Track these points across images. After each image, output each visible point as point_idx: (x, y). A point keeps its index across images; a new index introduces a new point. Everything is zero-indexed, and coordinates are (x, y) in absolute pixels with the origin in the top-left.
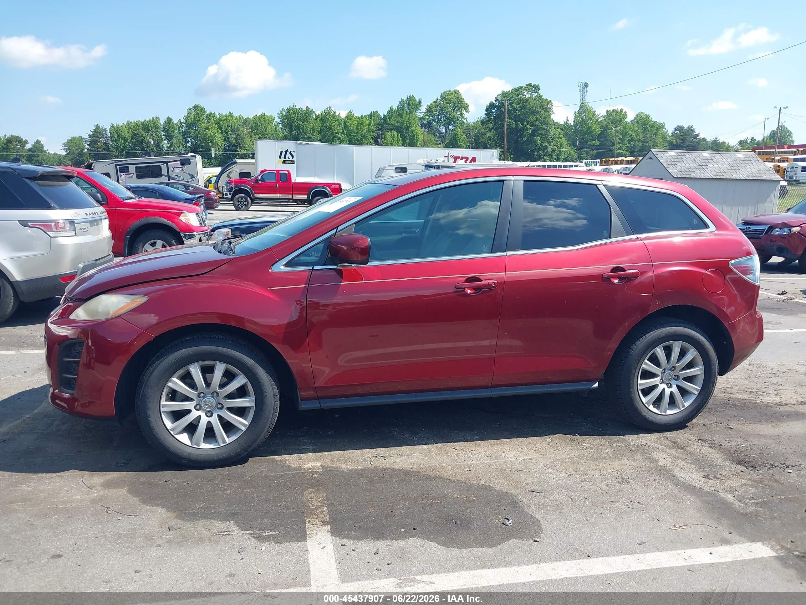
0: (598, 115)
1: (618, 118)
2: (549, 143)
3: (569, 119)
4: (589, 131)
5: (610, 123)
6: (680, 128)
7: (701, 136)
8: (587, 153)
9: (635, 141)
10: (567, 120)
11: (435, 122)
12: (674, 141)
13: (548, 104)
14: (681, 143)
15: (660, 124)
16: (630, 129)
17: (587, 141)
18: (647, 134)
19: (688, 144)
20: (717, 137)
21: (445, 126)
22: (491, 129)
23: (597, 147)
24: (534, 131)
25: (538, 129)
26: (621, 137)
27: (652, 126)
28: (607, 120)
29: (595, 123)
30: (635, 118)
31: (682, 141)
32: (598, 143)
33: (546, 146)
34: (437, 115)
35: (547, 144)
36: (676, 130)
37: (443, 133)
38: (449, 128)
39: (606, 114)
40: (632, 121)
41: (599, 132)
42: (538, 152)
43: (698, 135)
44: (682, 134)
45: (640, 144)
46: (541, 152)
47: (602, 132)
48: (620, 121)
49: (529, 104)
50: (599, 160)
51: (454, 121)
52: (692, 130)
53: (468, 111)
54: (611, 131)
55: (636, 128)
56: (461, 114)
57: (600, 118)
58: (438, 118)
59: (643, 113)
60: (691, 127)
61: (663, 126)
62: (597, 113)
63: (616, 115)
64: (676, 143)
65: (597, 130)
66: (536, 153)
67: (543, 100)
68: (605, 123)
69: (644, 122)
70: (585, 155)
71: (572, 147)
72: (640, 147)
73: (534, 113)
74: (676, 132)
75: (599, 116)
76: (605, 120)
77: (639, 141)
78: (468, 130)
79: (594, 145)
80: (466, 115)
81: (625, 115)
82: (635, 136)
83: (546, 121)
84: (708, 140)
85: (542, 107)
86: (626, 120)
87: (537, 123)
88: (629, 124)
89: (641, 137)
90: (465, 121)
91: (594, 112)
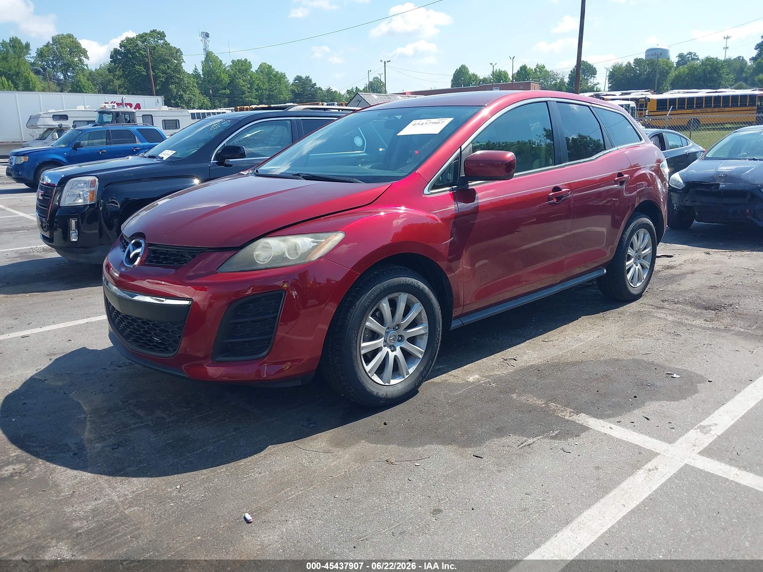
0: (224, 65)
1: (244, 68)
2: (184, 91)
3: (197, 68)
4: (219, 80)
5: (238, 72)
6: (299, 78)
7: (318, 86)
8: (220, 101)
9: (263, 90)
10: (196, 69)
11: (50, 68)
12: (296, 89)
13: (177, 52)
14: (302, 91)
15: (282, 73)
16: (257, 78)
17: (218, 90)
18: (272, 83)
19: (307, 92)
20: (330, 87)
21: (62, 73)
22: (121, 76)
23: (228, 96)
24: (167, 79)
25: (172, 77)
26: (249, 86)
27: (275, 76)
28: (234, 70)
29: (223, 73)
30: (259, 68)
31: (302, 90)
32: (228, 92)
33: (182, 95)
34: (51, 61)
35: (182, 93)
36: (295, 80)
37: (62, 80)
38: (67, 75)
39: (231, 64)
40: (256, 71)
41: (229, 81)
42: (174, 100)
43: (315, 84)
44: (301, 83)
45: (267, 93)
46: (177, 100)
47: (232, 81)
48: (246, 70)
49: (158, 52)
50: (234, 108)
51: (72, 67)
52: (309, 80)
53: (87, 58)
54: (239, 81)
55: (261, 77)
56: (80, 60)
57: (227, 67)
58: (53, 64)
59: (265, 63)
60: (308, 77)
61: (285, 75)
62: (224, 63)
63: (242, 65)
64: (297, 92)
65: (226, 79)
66: (173, 102)
67: (171, 48)
68: (232, 72)
69: (268, 71)
70: (218, 103)
71: (205, 96)
72: (268, 95)
73: (164, 61)
74: (296, 82)
75: (226, 66)
76: (232, 69)
77: (266, 90)
78: (92, 76)
79: (225, 94)
80: (86, 61)
81: (250, 66)
82: (261, 85)
83: (178, 69)
84: (324, 89)
85: (171, 55)
86: (252, 70)
87: (169, 71)
88: (254, 73)
89: (266, 86)
90: (85, 67)
91: (221, 61)
